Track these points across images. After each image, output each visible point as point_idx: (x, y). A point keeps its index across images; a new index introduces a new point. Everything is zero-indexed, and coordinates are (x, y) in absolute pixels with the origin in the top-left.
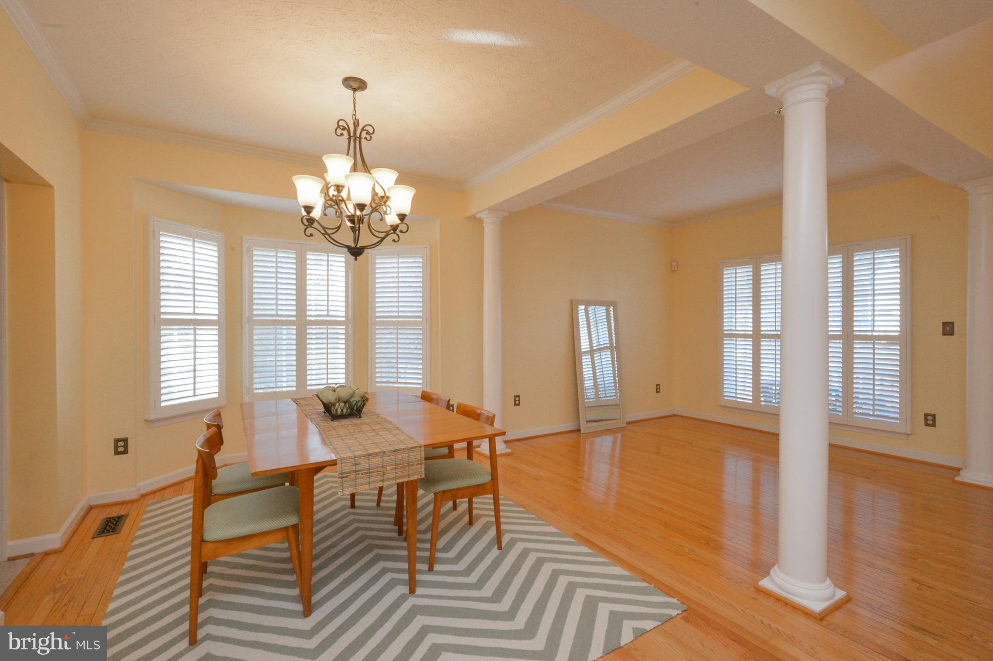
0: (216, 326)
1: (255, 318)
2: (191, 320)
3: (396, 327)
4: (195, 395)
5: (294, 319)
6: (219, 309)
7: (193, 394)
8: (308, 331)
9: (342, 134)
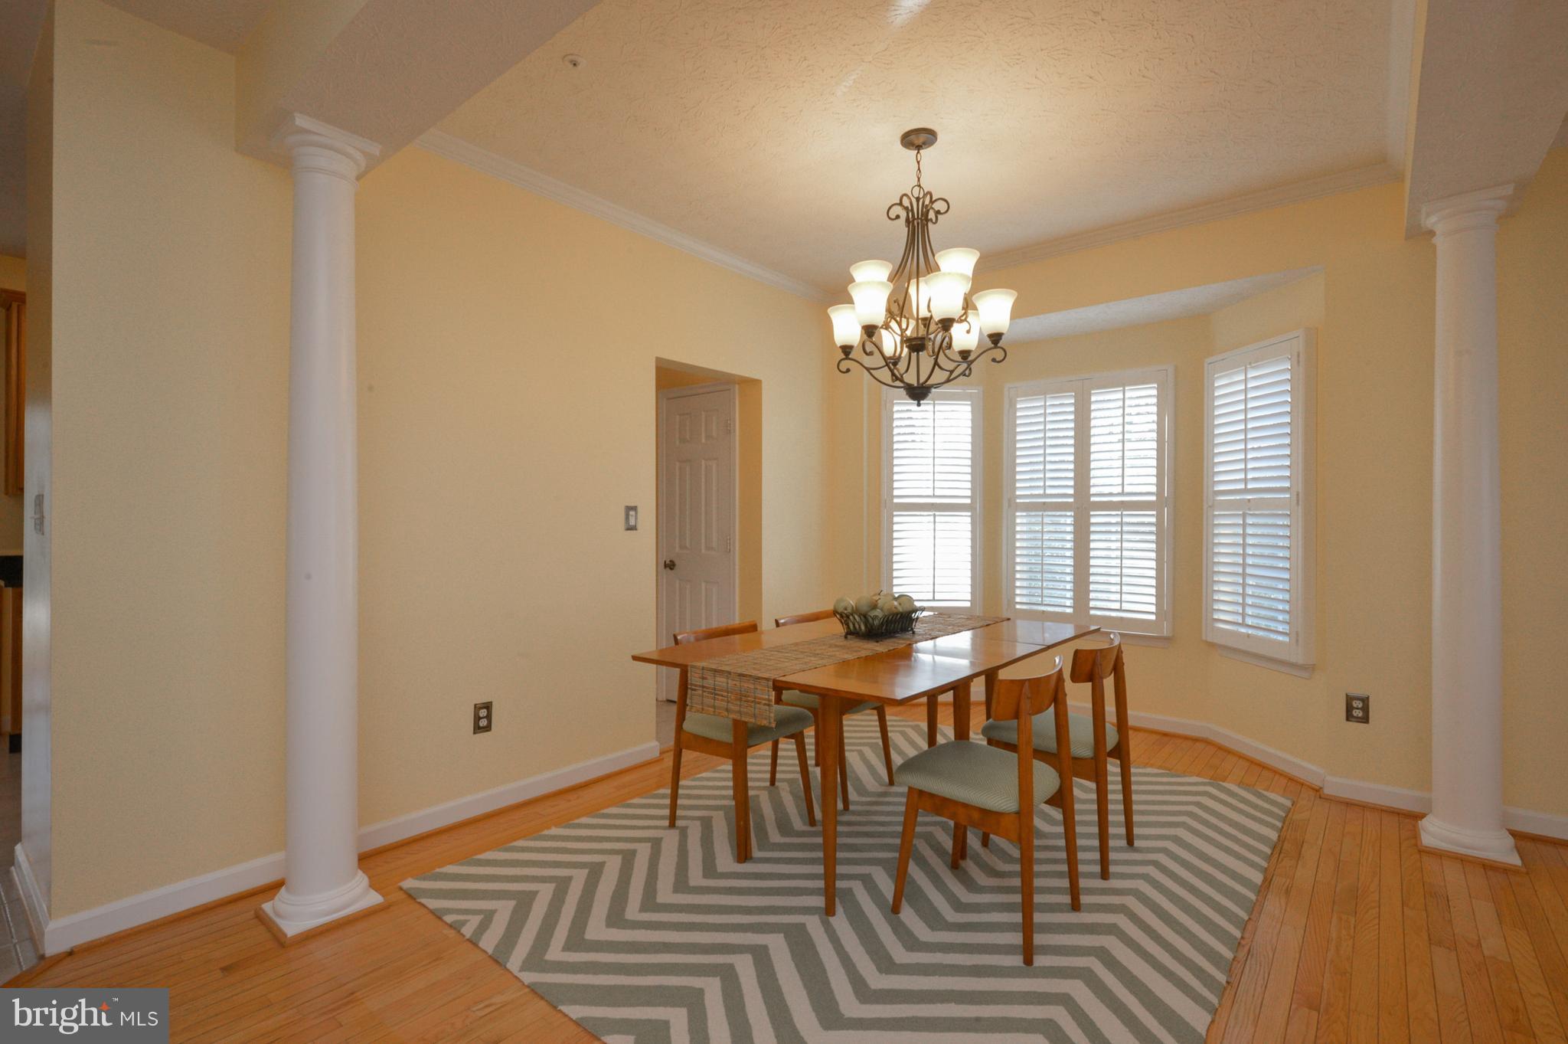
0: (968, 511)
1: (1018, 501)
2: (933, 504)
3: (1241, 513)
4: (934, 600)
5: (1071, 500)
6: (973, 489)
7: (931, 598)
8: (1093, 520)
9: (898, 217)
